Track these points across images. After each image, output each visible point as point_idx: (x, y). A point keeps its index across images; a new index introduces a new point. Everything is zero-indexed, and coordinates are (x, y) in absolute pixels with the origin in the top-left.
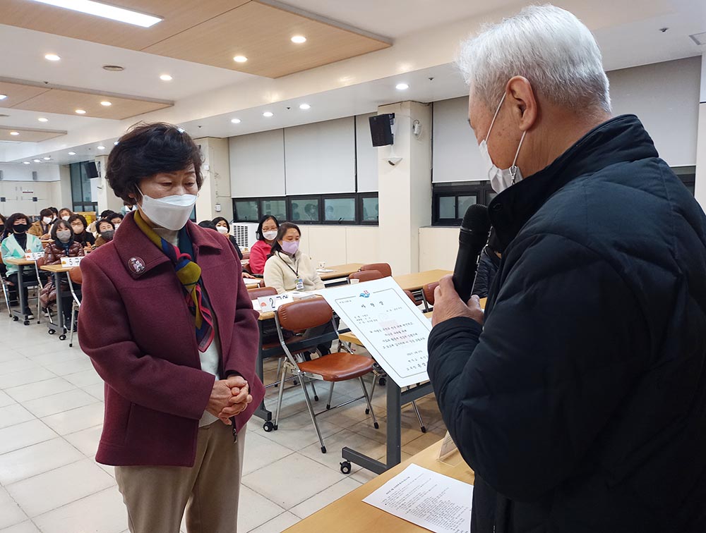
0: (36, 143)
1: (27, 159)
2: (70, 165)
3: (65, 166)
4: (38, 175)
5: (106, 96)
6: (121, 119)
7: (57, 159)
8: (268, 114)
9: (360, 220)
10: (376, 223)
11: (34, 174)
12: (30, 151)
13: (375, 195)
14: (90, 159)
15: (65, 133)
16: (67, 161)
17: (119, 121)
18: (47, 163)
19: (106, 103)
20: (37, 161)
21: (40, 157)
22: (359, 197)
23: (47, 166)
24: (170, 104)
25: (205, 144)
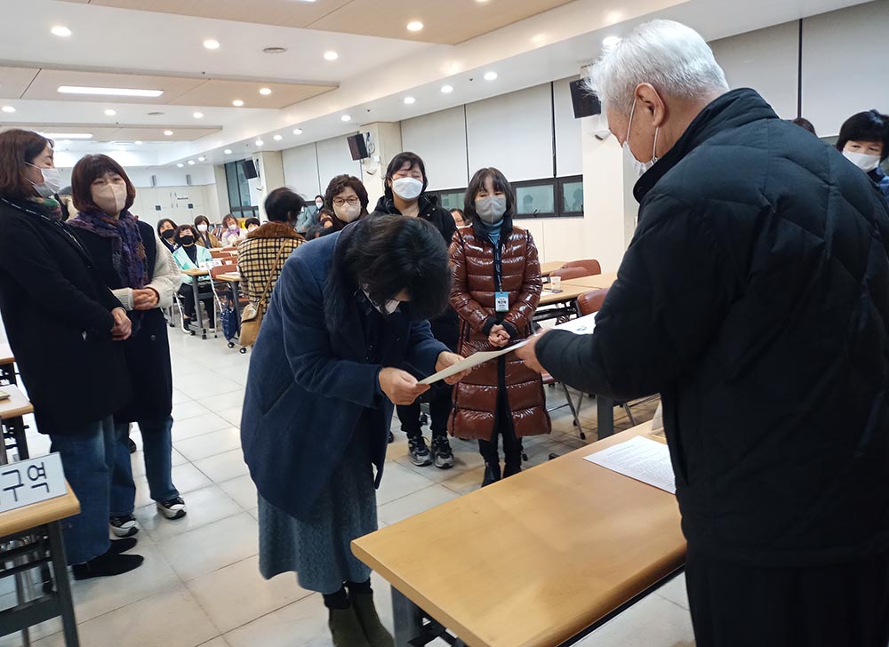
0: (189, 143)
1: (180, 161)
2: (225, 165)
3: (219, 166)
4: (192, 179)
5: (265, 82)
6: (281, 108)
7: (211, 160)
8: (447, 89)
9: (559, 211)
10: (581, 214)
11: (188, 177)
12: (184, 152)
13: (579, 178)
14: (247, 157)
15: (221, 128)
16: (222, 161)
17: (278, 110)
18: (201, 164)
19: (265, 91)
20: (191, 163)
21: (195, 158)
22: (557, 183)
23: (200, 167)
24: (336, 86)
25: (374, 131)
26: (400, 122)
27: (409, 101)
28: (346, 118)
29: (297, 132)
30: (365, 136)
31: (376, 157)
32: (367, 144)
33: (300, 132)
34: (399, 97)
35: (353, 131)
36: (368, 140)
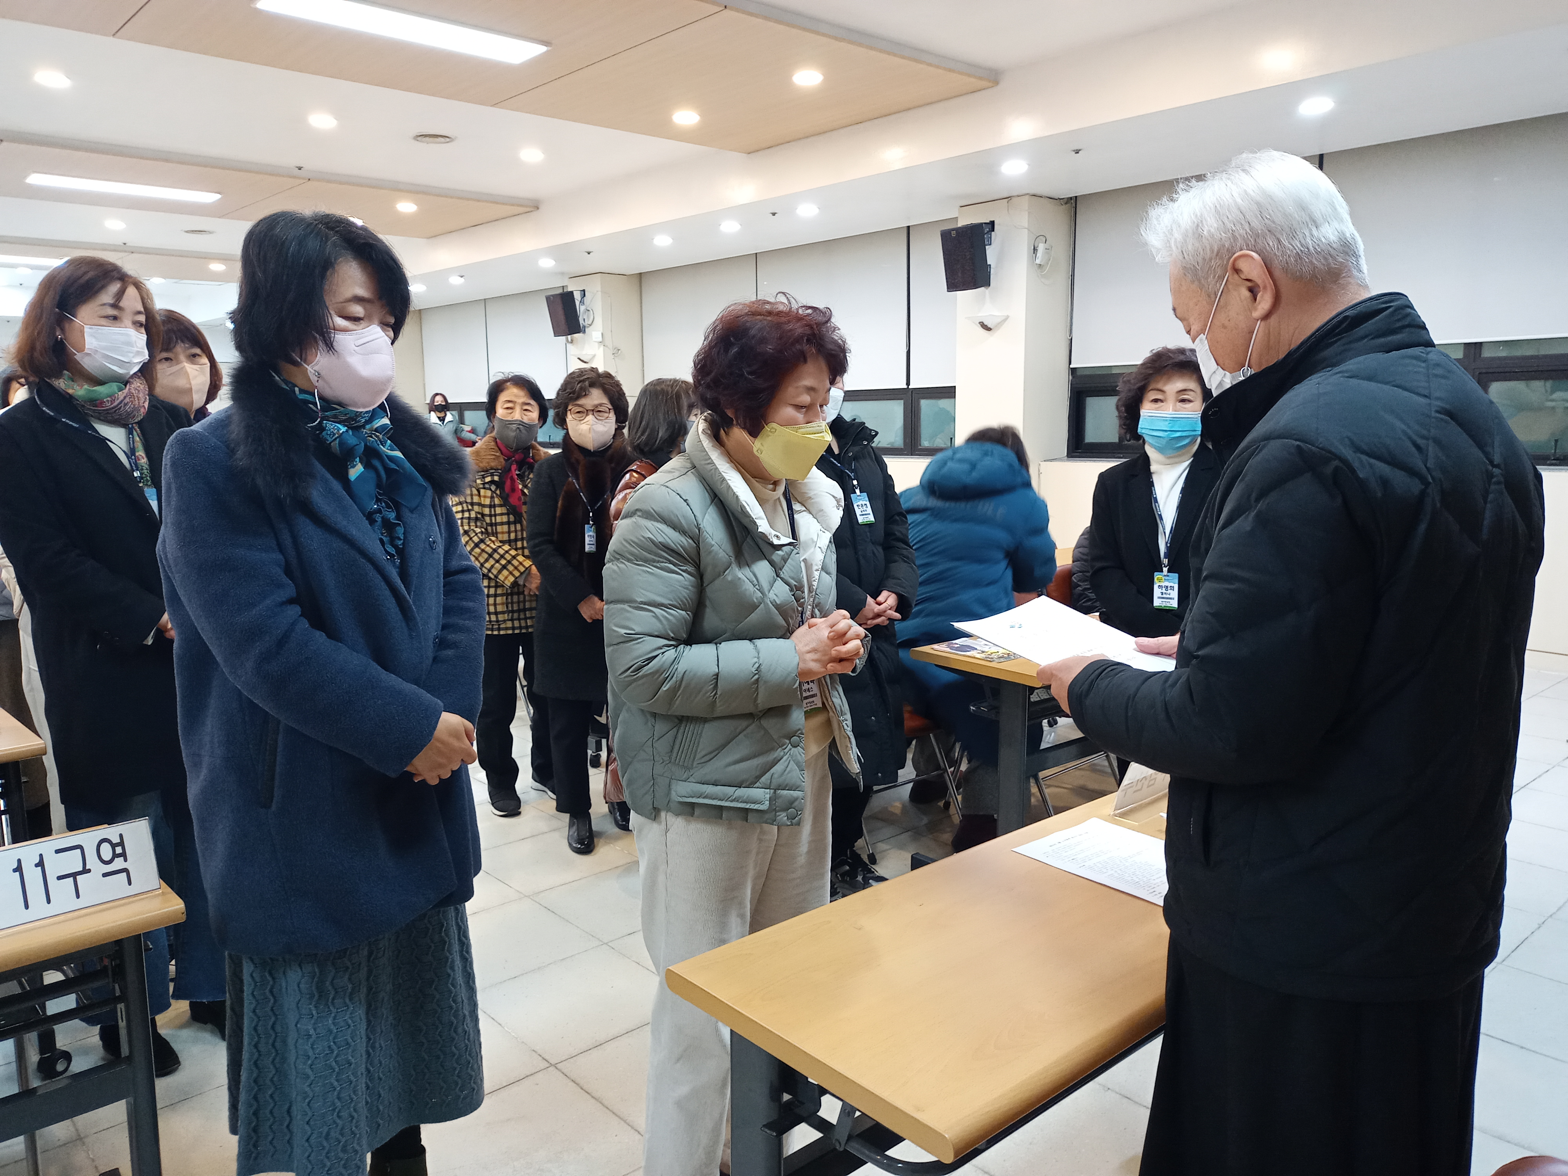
5: (408, 192)
6: (428, 239)
8: (730, 227)
9: (912, 445)
13: (949, 392)
17: (423, 241)
19: (406, 207)
22: (911, 398)
24: (532, 206)
25: (594, 288)
26: (641, 274)
27: (663, 241)
28: (547, 263)
29: (455, 280)
30: (577, 296)
31: (595, 333)
32: (581, 309)
33: (462, 280)
34: (642, 235)
35: (555, 284)
36: (582, 302)
